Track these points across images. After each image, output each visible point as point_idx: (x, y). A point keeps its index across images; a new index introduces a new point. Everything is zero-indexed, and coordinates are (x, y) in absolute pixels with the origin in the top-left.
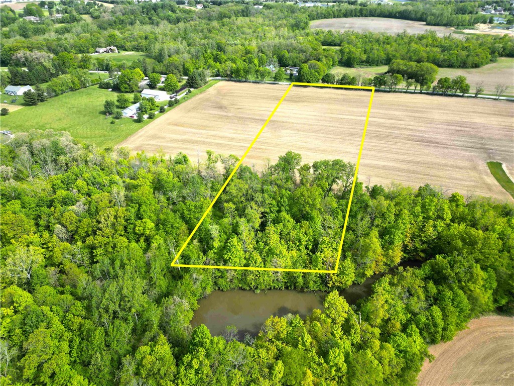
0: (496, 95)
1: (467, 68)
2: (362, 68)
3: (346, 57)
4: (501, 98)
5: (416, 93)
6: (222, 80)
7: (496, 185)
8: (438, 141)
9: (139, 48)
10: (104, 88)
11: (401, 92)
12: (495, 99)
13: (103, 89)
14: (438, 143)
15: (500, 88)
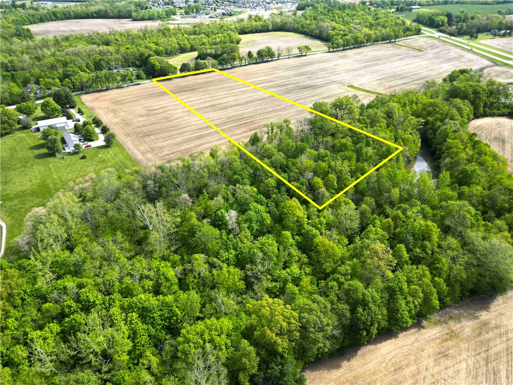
4: (290, 56)
5: (247, 65)
12: (288, 58)
15: (289, 50)
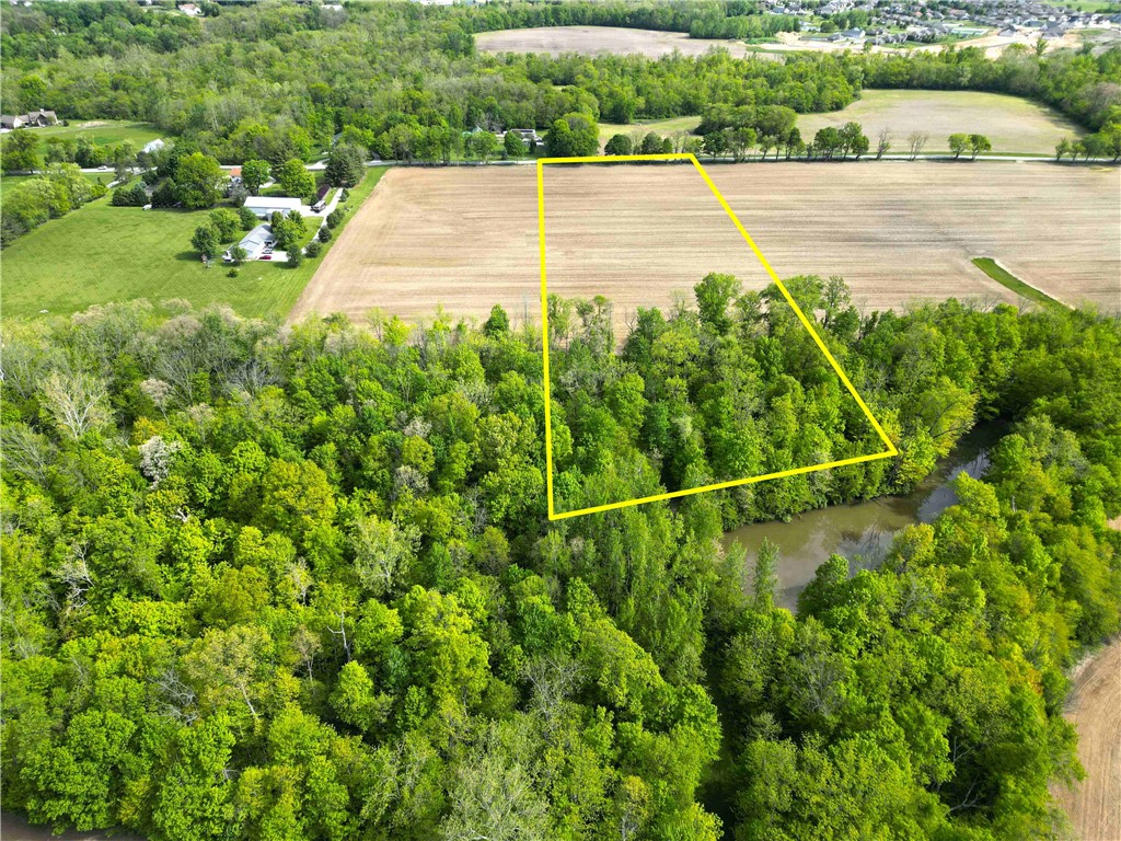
0: (911, 153)
1: (823, 111)
2: (645, 123)
3: (610, 105)
4: (918, 157)
5: (781, 161)
6: (391, 166)
7: (1008, 293)
8: (878, 236)
9: (114, 109)
10: (127, 205)
11: (754, 161)
12: (909, 160)
13: (126, 208)
14: (877, 240)
15: (916, 139)
